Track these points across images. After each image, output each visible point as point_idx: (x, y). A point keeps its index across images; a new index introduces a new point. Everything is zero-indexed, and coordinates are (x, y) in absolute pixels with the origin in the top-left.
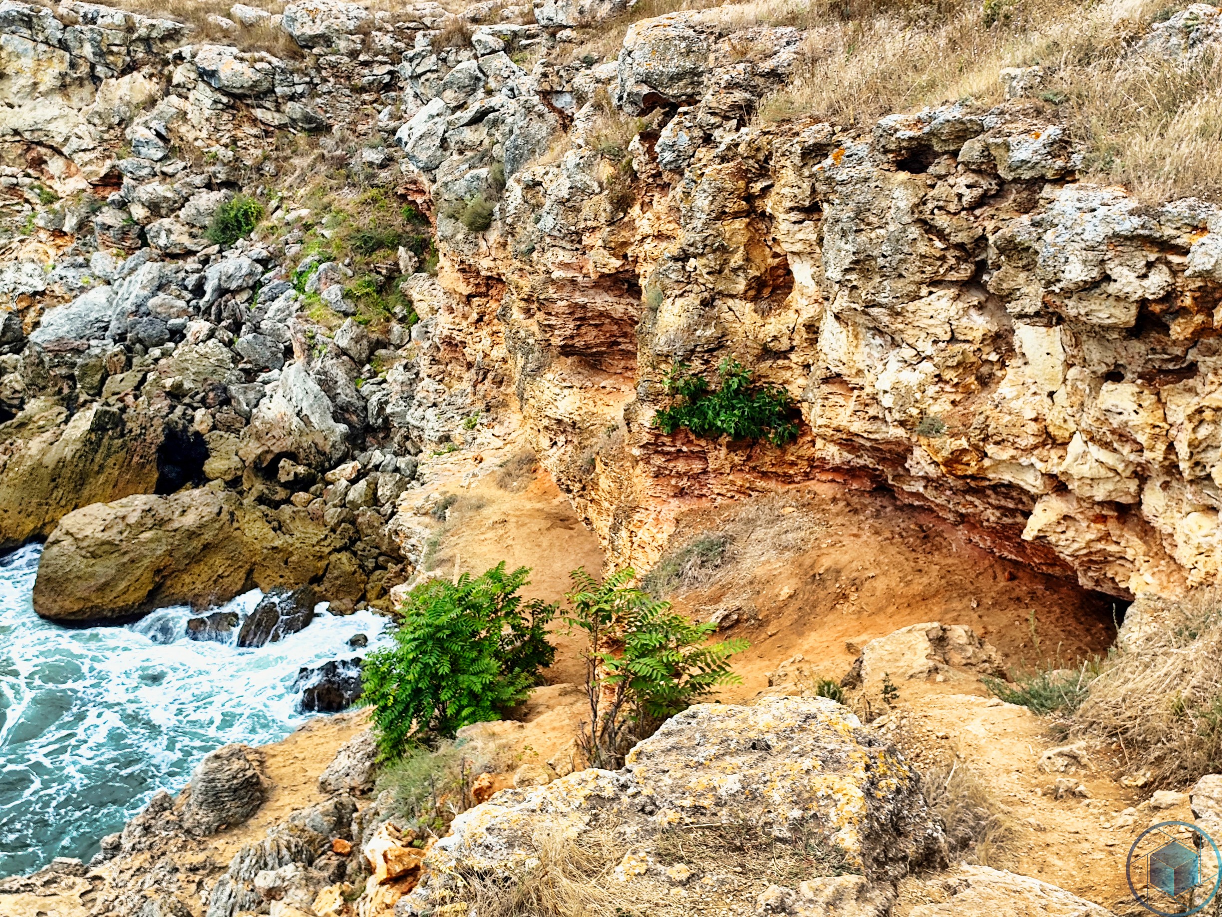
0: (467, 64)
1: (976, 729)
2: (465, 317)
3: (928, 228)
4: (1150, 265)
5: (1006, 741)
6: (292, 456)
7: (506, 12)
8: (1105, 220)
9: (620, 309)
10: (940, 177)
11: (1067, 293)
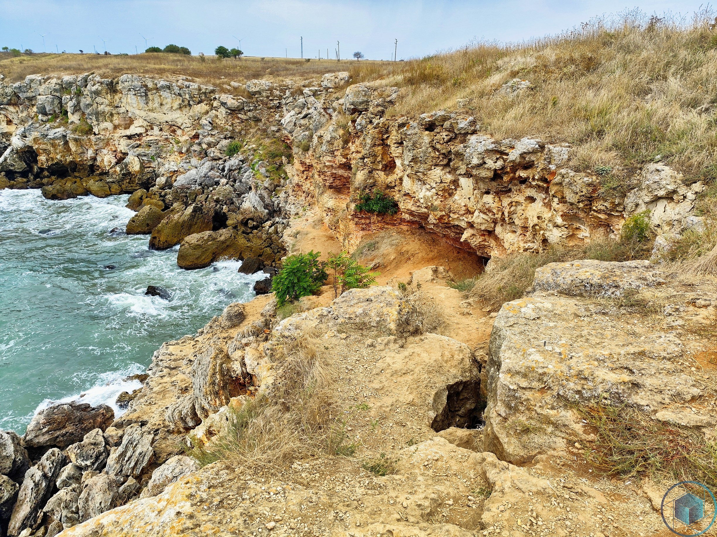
0: (301, 100)
1: (442, 296)
2: (302, 177)
3: (434, 149)
4: (497, 159)
5: (450, 299)
6: (252, 219)
7: (313, 84)
8: (484, 145)
9: (346, 174)
10: (438, 133)
11: (473, 168)
